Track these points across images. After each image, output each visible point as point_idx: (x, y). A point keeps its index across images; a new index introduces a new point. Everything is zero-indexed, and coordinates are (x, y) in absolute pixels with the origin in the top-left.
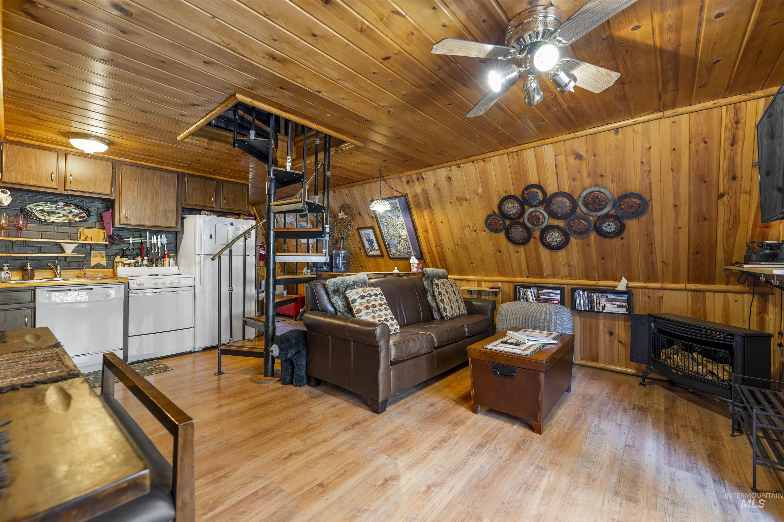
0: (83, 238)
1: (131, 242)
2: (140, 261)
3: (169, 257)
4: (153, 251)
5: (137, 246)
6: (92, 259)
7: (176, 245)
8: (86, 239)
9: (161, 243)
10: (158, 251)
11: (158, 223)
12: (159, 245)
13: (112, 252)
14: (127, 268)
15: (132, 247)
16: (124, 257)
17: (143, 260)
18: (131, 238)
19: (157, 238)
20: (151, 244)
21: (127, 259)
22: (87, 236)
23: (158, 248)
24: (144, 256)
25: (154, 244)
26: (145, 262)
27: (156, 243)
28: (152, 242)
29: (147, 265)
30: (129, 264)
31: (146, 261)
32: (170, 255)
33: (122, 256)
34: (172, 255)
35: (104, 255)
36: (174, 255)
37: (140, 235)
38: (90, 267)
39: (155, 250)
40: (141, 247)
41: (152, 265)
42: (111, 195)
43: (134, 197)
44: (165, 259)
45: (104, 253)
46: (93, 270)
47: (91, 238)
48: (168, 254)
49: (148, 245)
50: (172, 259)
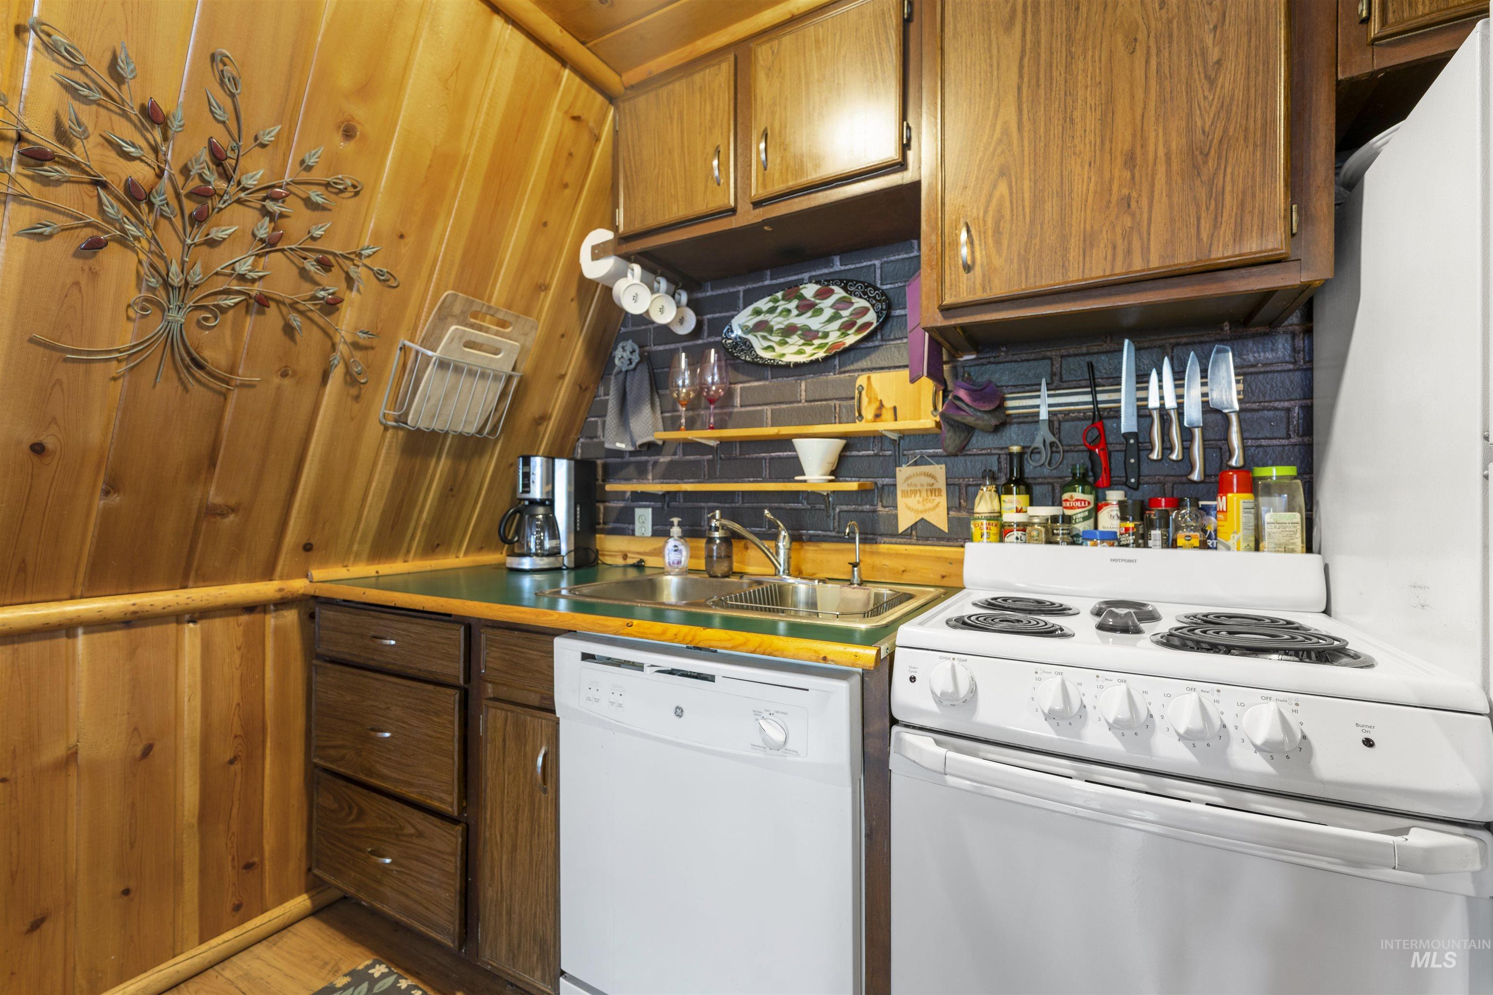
0: (868, 412)
1: (1044, 415)
2: (1078, 513)
3: (1251, 485)
4: (1155, 456)
5: (1074, 433)
6: (901, 501)
7: (1308, 411)
8: (877, 416)
9: (1205, 404)
10: (1187, 450)
11: (1146, 251)
12: (1193, 413)
13: (971, 466)
14: (1012, 547)
15: (1050, 438)
16: (1009, 492)
17: (1097, 508)
18: (1044, 391)
19: (1179, 376)
20: (1143, 413)
21: (1024, 499)
22: (881, 405)
23: (1187, 434)
24: (1111, 486)
25: (1162, 410)
26: (1109, 520)
27: (1171, 403)
28: (1153, 403)
29: (1112, 539)
30: (1023, 527)
31: (1115, 510)
32: (1261, 472)
33: (1003, 490)
34: (1274, 472)
35: (942, 484)
36: (1289, 471)
37: (1091, 367)
38: (894, 535)
39: (1168, 448)
40: (1096, 433)
41: (1142, 541)
42: (901, 165)
43: (1006, 132)
44: (1221, 503)
45: (939, 471)
46: (901, 548)
47: (895, 408)
48: (1245, 469)
49: (1128, 423)
50: (1279, 501)
